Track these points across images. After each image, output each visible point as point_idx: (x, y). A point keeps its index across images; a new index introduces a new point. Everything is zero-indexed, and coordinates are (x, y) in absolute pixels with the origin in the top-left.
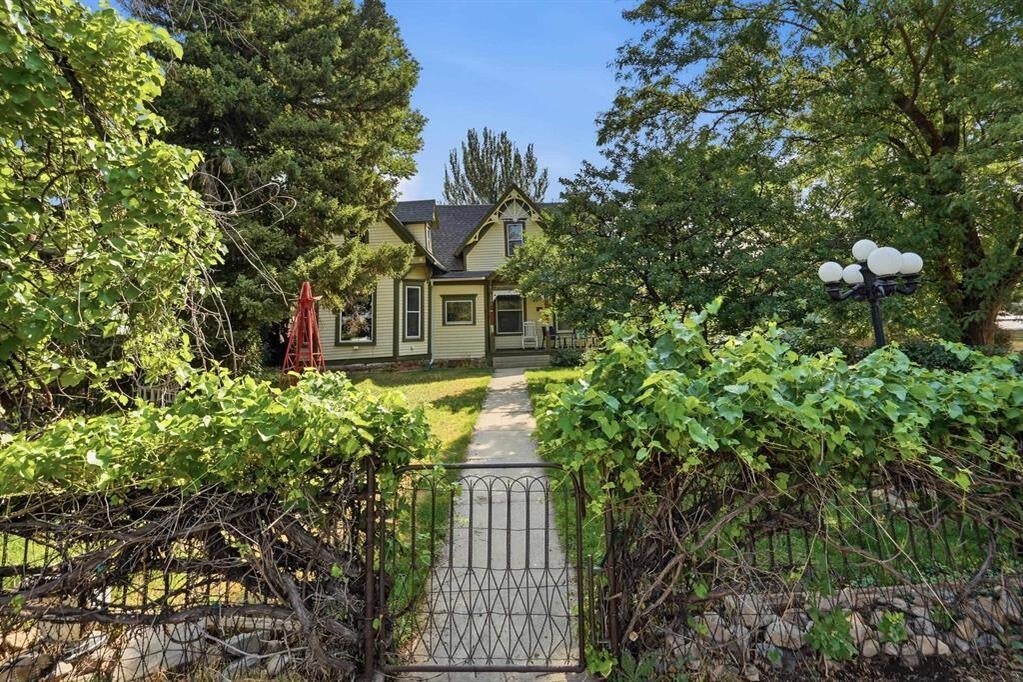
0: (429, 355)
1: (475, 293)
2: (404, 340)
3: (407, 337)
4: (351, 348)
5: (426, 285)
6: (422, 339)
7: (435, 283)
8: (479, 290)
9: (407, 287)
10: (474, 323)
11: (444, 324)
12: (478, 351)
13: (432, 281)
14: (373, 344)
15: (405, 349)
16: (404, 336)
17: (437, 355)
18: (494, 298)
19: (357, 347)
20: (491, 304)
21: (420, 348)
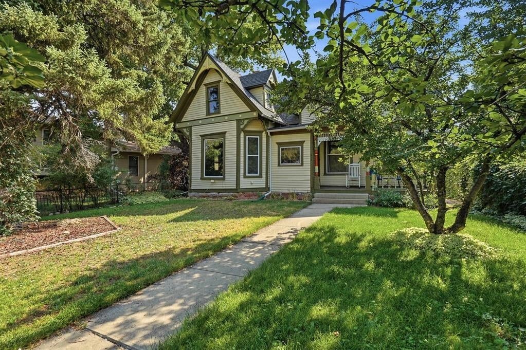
0: (267, 189)
1: (303, 140)
2: (245, 177)
3: (247, 174)
4: (208, 181)
5: (264, 135)
6: (260, 176)
7: (272, 134)
8: (306, 138)
9: (247, 137)
10: (302, 165)
11: (279, 165)
12: (306, 188)
13: (269, 131)
14: (224, 179)
15: (245, 184)
16: (245, 173)
17: (273, 189)
18: (319, 143)
19: (212, 181)
20: (316, 149)
21: (260, 183)
